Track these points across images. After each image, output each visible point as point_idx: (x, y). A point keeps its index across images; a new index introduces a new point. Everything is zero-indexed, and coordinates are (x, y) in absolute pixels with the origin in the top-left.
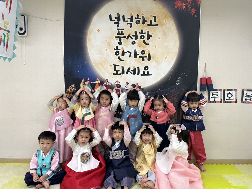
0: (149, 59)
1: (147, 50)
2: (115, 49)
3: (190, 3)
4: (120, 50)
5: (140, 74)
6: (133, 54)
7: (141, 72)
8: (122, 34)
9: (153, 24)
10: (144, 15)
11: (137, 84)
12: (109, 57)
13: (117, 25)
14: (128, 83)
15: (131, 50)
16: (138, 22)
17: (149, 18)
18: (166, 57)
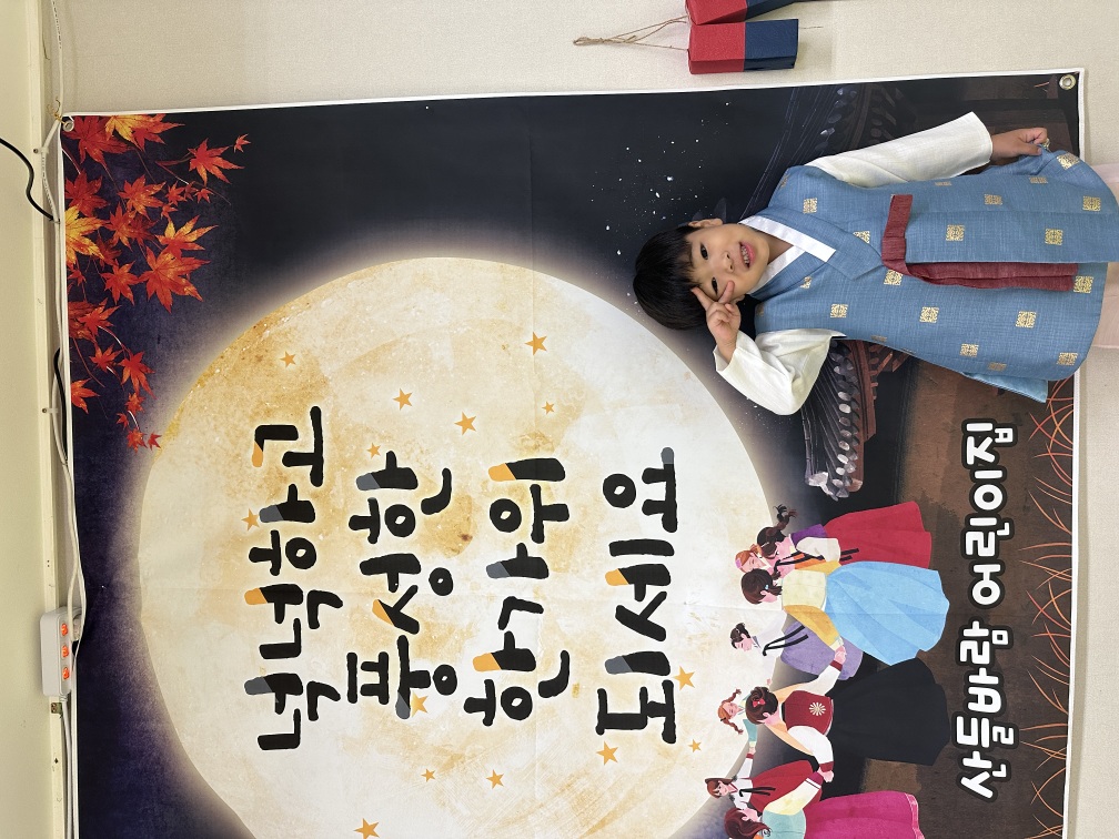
0: (552, 470)
1: (485, 482)
2: (488, 721)
3: (157, 188)
4: (489, 685)
5: (663, 535)
6: (523, 587)
7: (653, 528)
8: (381, 665)
9: (311, 449)
10: (256, 512)
11: (744, 557)
12: (544, 767)
13: (322, 700)
14: (739, 633)
15: (492, 598)
16: (301, 553)
17: (269, 476)
18: (537, 344)
